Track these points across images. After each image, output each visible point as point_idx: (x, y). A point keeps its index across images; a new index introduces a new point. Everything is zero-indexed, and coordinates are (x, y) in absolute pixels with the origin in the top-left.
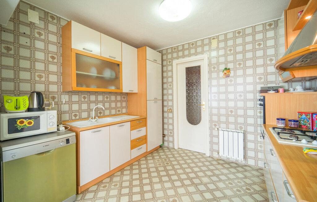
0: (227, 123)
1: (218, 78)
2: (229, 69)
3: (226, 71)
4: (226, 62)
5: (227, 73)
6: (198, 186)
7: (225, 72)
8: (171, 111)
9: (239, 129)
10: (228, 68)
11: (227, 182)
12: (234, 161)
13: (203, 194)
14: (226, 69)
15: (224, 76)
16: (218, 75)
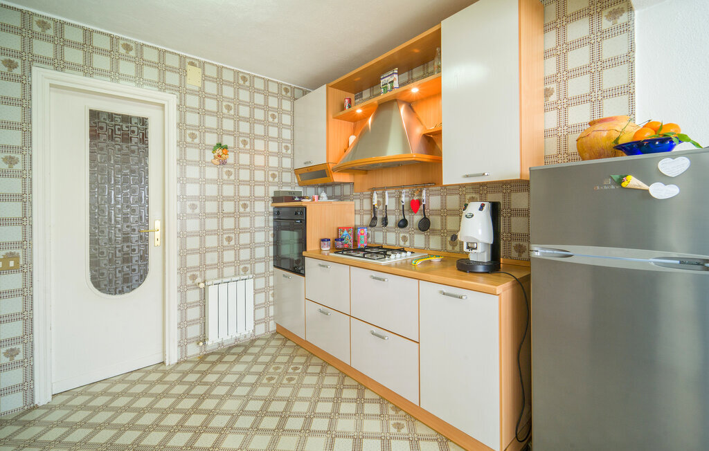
0: (220, 265)
1: (202, 163)
2: (226, 148)
3: (221, 151)
4: (220, 132)
5: (223, 156)
6: (235, 426)
7: (219, 151)
8: (17, 263)
9: (242, 272)
10: (223, 144)
11: (265, 381)
12: (232, 342)
13: (260, 427)
14: (219, 145)
15: (216, 161)
16: (202, 155)
